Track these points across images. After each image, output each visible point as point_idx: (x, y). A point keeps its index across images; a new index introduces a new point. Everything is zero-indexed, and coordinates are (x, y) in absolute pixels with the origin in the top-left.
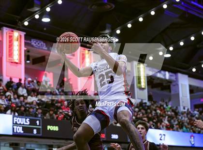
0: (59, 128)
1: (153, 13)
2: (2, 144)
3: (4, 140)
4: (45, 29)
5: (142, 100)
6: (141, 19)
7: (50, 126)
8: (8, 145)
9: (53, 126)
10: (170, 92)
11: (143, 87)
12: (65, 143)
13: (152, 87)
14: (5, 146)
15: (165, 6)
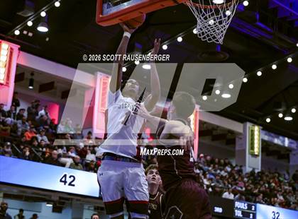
1: (274, 67)
2: (86, 207)
3: (88, 203)
5: (254, 169)
6: (259, 74)
8: (93, 208)
10: (289, 162)
11: (256, 153)
13: (267, 155)
14: (89, 209)
15: (290, 60)
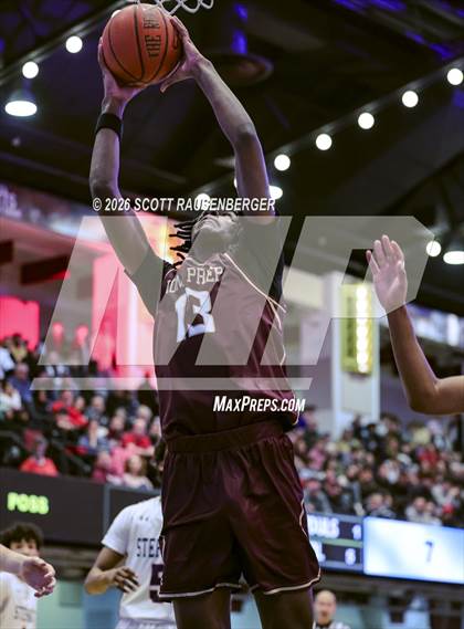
0: (50, 505)
4: (16, 142)
5: (358, 416)
6: (366, 121)
7: (19, 493)
9: (29, 494)
12: (68, 559)
15: (455, 77)
